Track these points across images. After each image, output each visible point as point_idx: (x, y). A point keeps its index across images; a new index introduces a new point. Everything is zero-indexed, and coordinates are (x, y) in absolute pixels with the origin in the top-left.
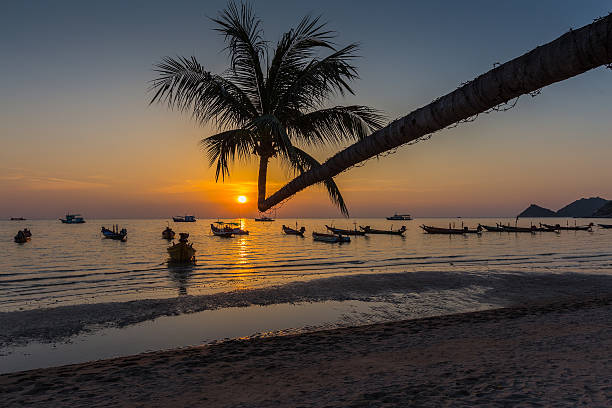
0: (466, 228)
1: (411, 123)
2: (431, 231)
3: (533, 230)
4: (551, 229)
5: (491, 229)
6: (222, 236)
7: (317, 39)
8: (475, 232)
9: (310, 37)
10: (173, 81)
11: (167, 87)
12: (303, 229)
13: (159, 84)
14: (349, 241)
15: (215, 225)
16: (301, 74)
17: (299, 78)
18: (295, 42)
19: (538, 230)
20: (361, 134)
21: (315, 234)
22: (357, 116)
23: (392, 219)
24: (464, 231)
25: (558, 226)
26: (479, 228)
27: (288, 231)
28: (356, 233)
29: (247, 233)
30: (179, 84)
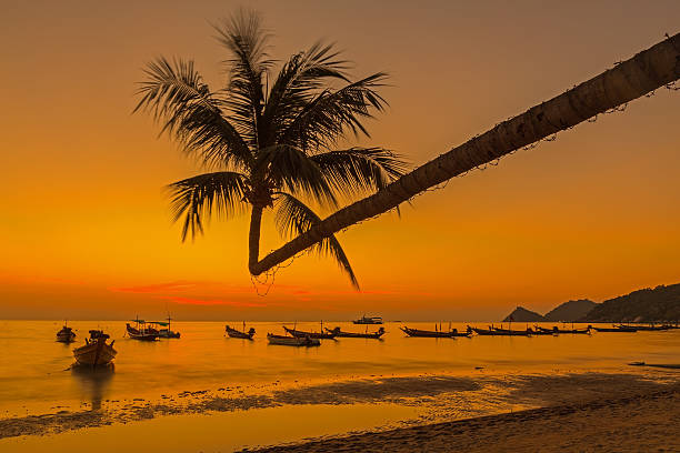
0: (455, 330)
1: (535, 118)
2: (413, 333)
3: (528, 332)
4: (547, 332)
5: (481, 333)
6: (143, 339)
7: (330, 68)
8: (464, 335)
9: (322, 65)
10: (161, 90)
11: (153, 96)
12: (252, 331)
13: (144, 90)
14: (318, 344)
15: (133, 325)
16: (308, 106)
17: (305, 110)
18: (303, 69)
19: (534, 333)
20: (379, 183)
21: (270, 336)
22: (376, 163)
23: (359, 322)
24: (454, 334)
25: (556, 328)
26: (469, 330)
27: (233, 333)
28: (323, 336)
29: (178, 336)
30: (167, 94)
